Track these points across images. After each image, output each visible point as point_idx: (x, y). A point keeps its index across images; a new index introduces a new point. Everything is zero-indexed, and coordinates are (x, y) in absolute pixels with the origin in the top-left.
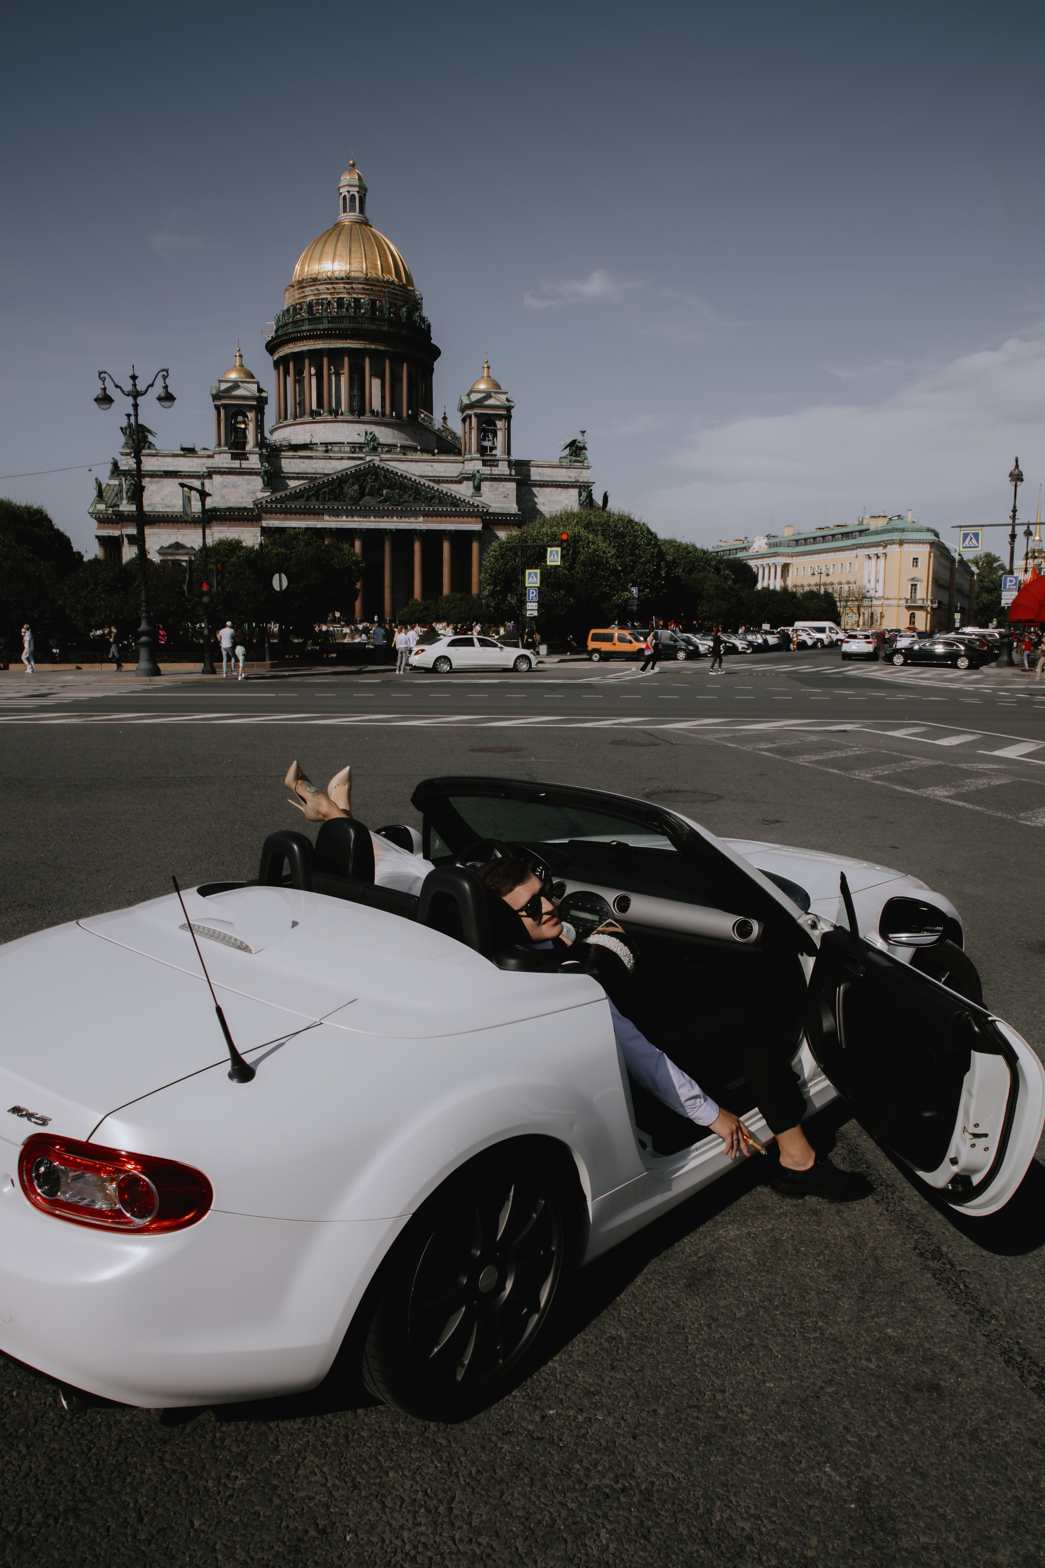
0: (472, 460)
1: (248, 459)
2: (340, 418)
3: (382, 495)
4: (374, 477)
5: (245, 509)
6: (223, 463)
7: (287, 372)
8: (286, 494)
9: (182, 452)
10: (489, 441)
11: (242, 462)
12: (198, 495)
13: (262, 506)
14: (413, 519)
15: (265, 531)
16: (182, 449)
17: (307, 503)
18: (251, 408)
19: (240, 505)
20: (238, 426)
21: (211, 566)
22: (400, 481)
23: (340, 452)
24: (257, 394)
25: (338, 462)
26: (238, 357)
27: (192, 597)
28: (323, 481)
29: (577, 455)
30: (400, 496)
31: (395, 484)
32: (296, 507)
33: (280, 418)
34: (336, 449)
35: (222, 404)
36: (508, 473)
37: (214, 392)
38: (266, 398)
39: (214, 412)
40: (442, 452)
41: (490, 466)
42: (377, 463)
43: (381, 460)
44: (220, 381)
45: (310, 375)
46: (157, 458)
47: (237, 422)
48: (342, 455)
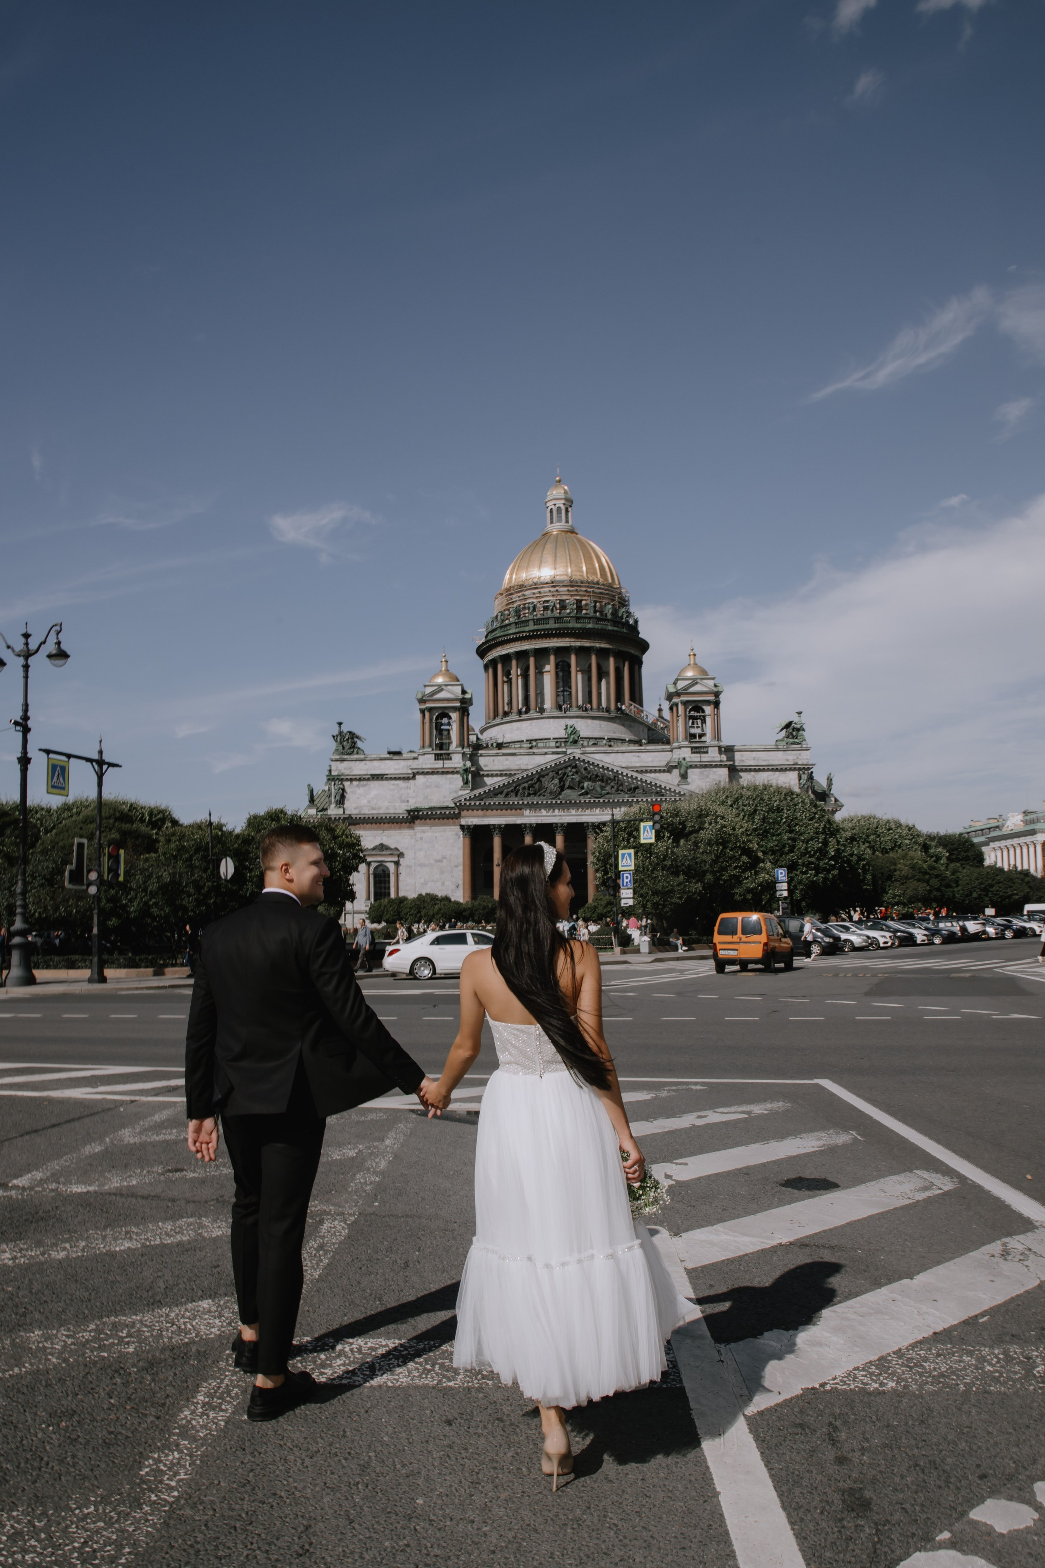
0: (680, 748)
1: (451, 759)
2: (545, 714)
3: (583, 788)
4: (574, 770)
5: (446, 807)
6: (427, 764)
7: (496, 673)
8: (485, 792)
9: (388, 756)
10: (698, 727)
11: (443, 762)
13: (461, 804)
14: (615, 811)
16: (389, 753)
17: (506, 799)
18: (454, 709)
19: (441, 804)
20: (442, 727)
22: (603, 774)
23: (544, 747)
24: (461, 696)
25: (542, 757)
26: (444, 663)
28: (523, 777)
29: (793, 737)
31: (597, 776)
32: (495, 803)
33: (488, 719)
34: (541, 745)
35: (426, 708)
36: (718, 759)
37: (420, 696)
38: (471, 699)
39: (419, 716)
40: (651, 741)
41: (699, 753)
42: (578, 757)
43: (583, 753)
44: (425, 686)
45: (518, 676)
46: (364, 762)
47: (442, 724)
48: (546, 750)
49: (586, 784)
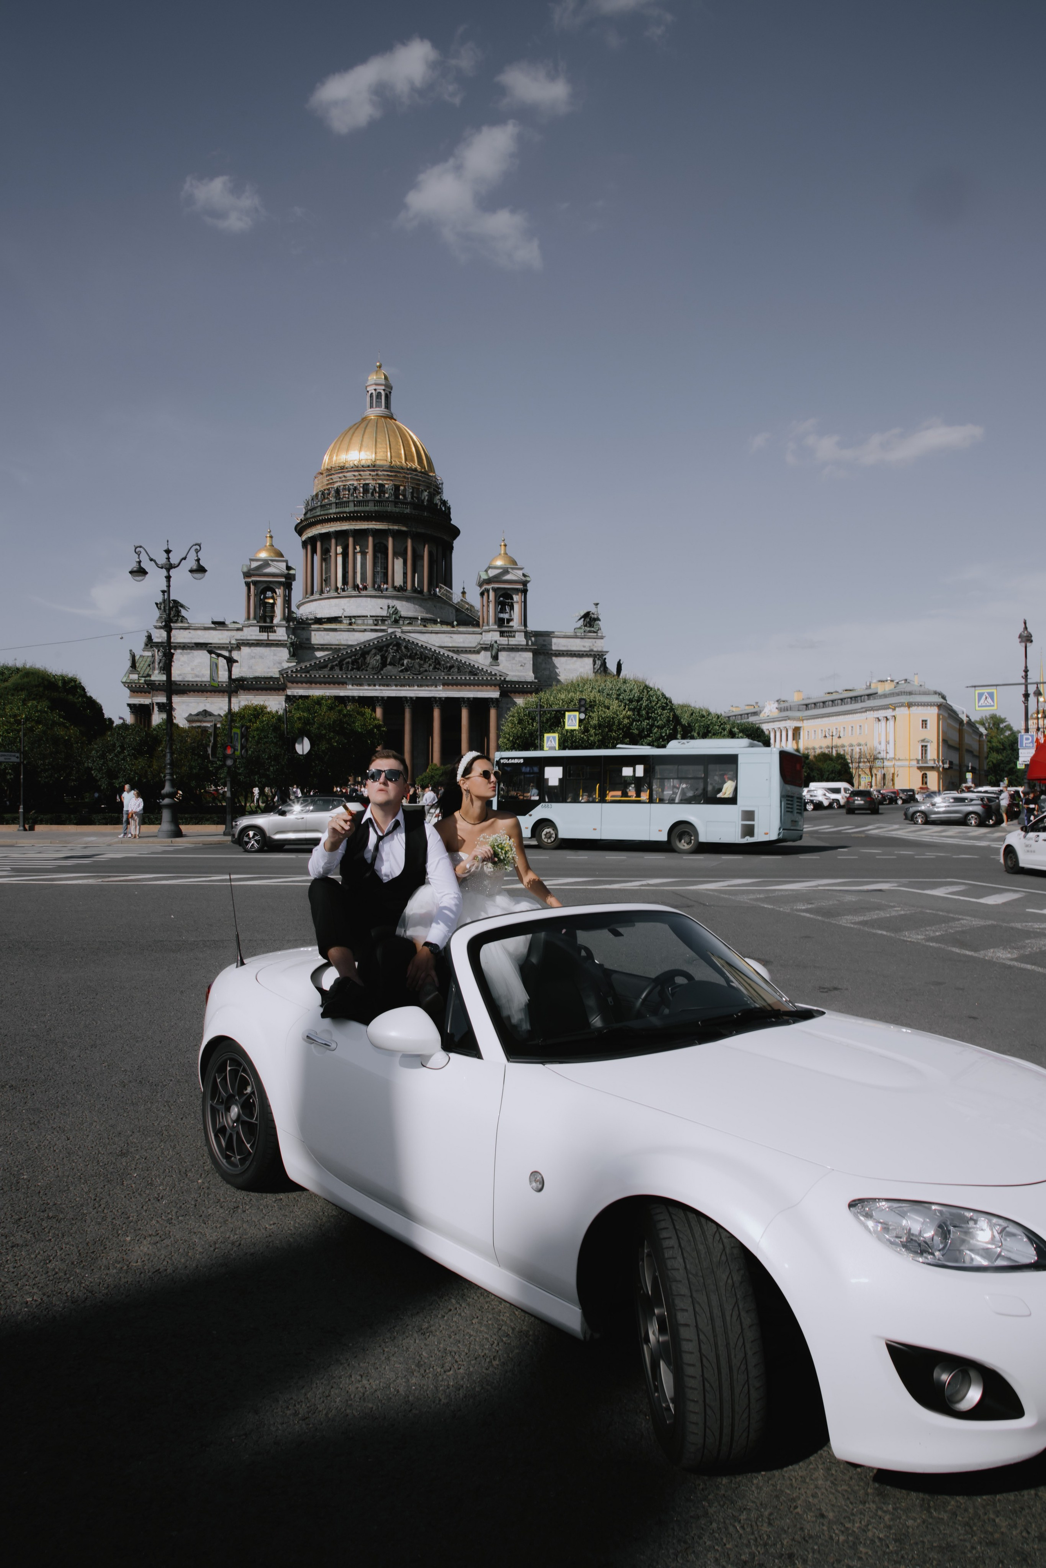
0: (490, 631)
1: (275, 632)
2: (364, 593)
3: (403, 665)
4: (395, 648)
5: (271, 678)
6: (251, 635)
7: (314, 551)
8: (311, 665)
9: (213, 626)
10: (506, 613)
11: (270, 634)
12: (225, 661)
13: (287, 675)
14: (433, 688)
15: (289, 699)
16: (213, 623)
17: (331, 672)
19: (266, 675)
20: (267, 601)
21: (234, 730)
22: (421, 653)
23: (363, 624)
24: (286, 572)
25: (362, 633)
26: (268, 538)
27: (216, 760)
28: (347, 652)
29: (591, 626)
30: (421, 666)
31: (416, 654)
32: (320, 676)
33: (307, 594)
34: (359, 621)
35: (252, 581)
36: (525, 643)
37: (245, 569)
38: (294, 575)
39: (244, 589)
40: (461, 623)
41: (507, 636)
42: (398, 635)
43: (402, 632)
44: (251, 559)
45: (336, 554)
46: (188, 631)
47: (265, 598)
48: (365, 627)
49: (405, 662)
